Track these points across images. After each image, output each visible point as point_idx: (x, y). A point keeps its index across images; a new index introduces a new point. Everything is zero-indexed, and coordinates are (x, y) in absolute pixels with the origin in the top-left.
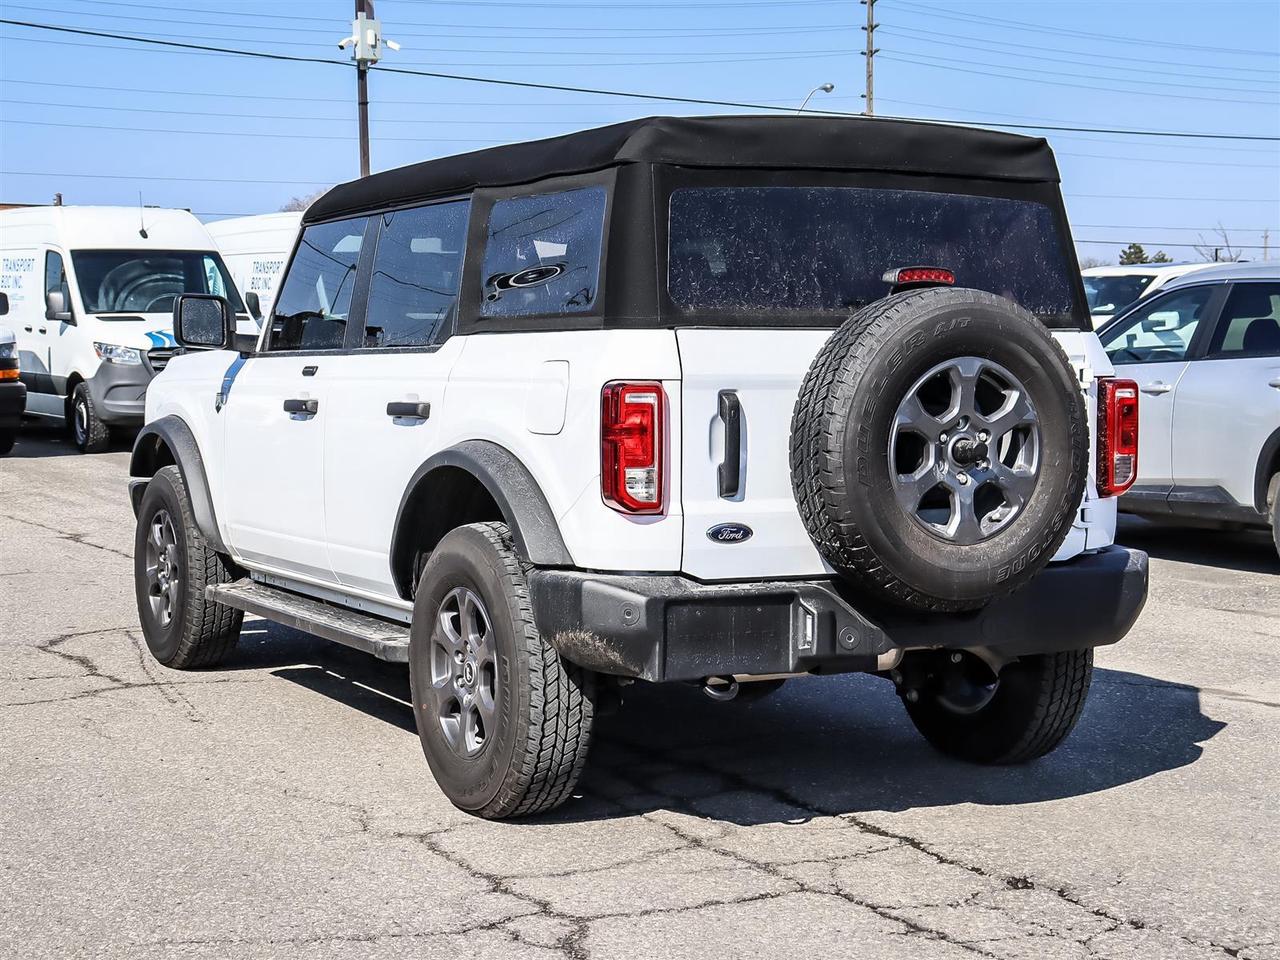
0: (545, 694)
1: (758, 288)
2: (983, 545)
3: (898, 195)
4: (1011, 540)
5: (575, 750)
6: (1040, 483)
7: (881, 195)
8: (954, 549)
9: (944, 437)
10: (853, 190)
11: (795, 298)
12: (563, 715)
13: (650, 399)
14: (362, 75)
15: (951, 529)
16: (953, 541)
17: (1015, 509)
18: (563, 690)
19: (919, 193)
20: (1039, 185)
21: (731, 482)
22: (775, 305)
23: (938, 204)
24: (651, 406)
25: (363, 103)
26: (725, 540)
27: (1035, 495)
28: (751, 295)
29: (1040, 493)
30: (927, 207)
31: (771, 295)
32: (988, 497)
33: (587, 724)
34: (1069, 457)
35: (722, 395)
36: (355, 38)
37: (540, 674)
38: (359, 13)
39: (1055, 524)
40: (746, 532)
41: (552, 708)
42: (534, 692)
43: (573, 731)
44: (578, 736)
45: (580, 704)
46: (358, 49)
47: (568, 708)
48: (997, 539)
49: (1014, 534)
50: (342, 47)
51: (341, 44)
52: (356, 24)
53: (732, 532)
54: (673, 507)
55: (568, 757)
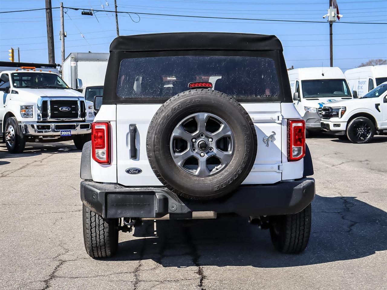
0: (91, 220)
1: (149, 90)
2: (210, 178)
3: (208, 58)
4: (221, 176)
5: (104, 238)
6: (234, 156)
7: (201, 58)
8: (198, 178)
9: (194, 140)
10: (190, 57)
11: (162, 93)
12: (97, 227)
13: (104, 127)
14: (331, 26)
15: (197, 172)
16: (197, 176)
17: (224, 165)
18: (97, 219)
19: (217, 57)
20: (270, 52)
21: (134, 154)
22: (154, 96)
23: (224, 60)
24: (103, 130)
25: (331, 34)
26: (131, 173)
27: (232, 161)
28: (146, 93)
29: (234, 160)
30: (219, 61)
31: (153, 93)
32: (213, 161)
33: (107, 230)
34: (245, 147)
35: (131, 125)
36: (328, 15)
37: (89, 214)
38: (330, 7)
39: (238, 171)
40: (139, 171)
41: (93, 224)
42: (87, 219)
43: (102, 232)
44: (104, 234)
45: (103, 224)
46: (329, 18)
47: (99, 225)
48: (216, 176)
49: (222, 174)
50: (324, 18)
51: (324, 17)
52: (329, 10)
53: (134, 171)
54: (114, 162)
55: (102, 240)
